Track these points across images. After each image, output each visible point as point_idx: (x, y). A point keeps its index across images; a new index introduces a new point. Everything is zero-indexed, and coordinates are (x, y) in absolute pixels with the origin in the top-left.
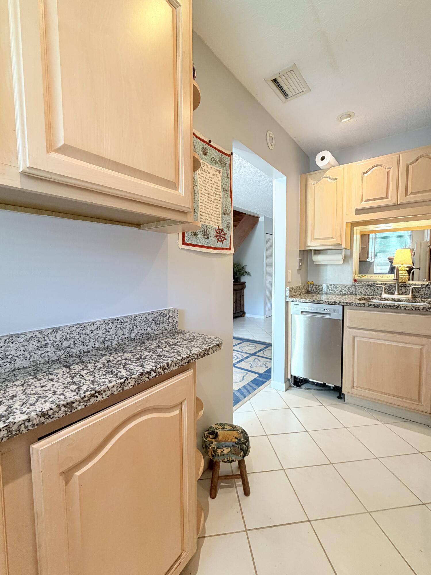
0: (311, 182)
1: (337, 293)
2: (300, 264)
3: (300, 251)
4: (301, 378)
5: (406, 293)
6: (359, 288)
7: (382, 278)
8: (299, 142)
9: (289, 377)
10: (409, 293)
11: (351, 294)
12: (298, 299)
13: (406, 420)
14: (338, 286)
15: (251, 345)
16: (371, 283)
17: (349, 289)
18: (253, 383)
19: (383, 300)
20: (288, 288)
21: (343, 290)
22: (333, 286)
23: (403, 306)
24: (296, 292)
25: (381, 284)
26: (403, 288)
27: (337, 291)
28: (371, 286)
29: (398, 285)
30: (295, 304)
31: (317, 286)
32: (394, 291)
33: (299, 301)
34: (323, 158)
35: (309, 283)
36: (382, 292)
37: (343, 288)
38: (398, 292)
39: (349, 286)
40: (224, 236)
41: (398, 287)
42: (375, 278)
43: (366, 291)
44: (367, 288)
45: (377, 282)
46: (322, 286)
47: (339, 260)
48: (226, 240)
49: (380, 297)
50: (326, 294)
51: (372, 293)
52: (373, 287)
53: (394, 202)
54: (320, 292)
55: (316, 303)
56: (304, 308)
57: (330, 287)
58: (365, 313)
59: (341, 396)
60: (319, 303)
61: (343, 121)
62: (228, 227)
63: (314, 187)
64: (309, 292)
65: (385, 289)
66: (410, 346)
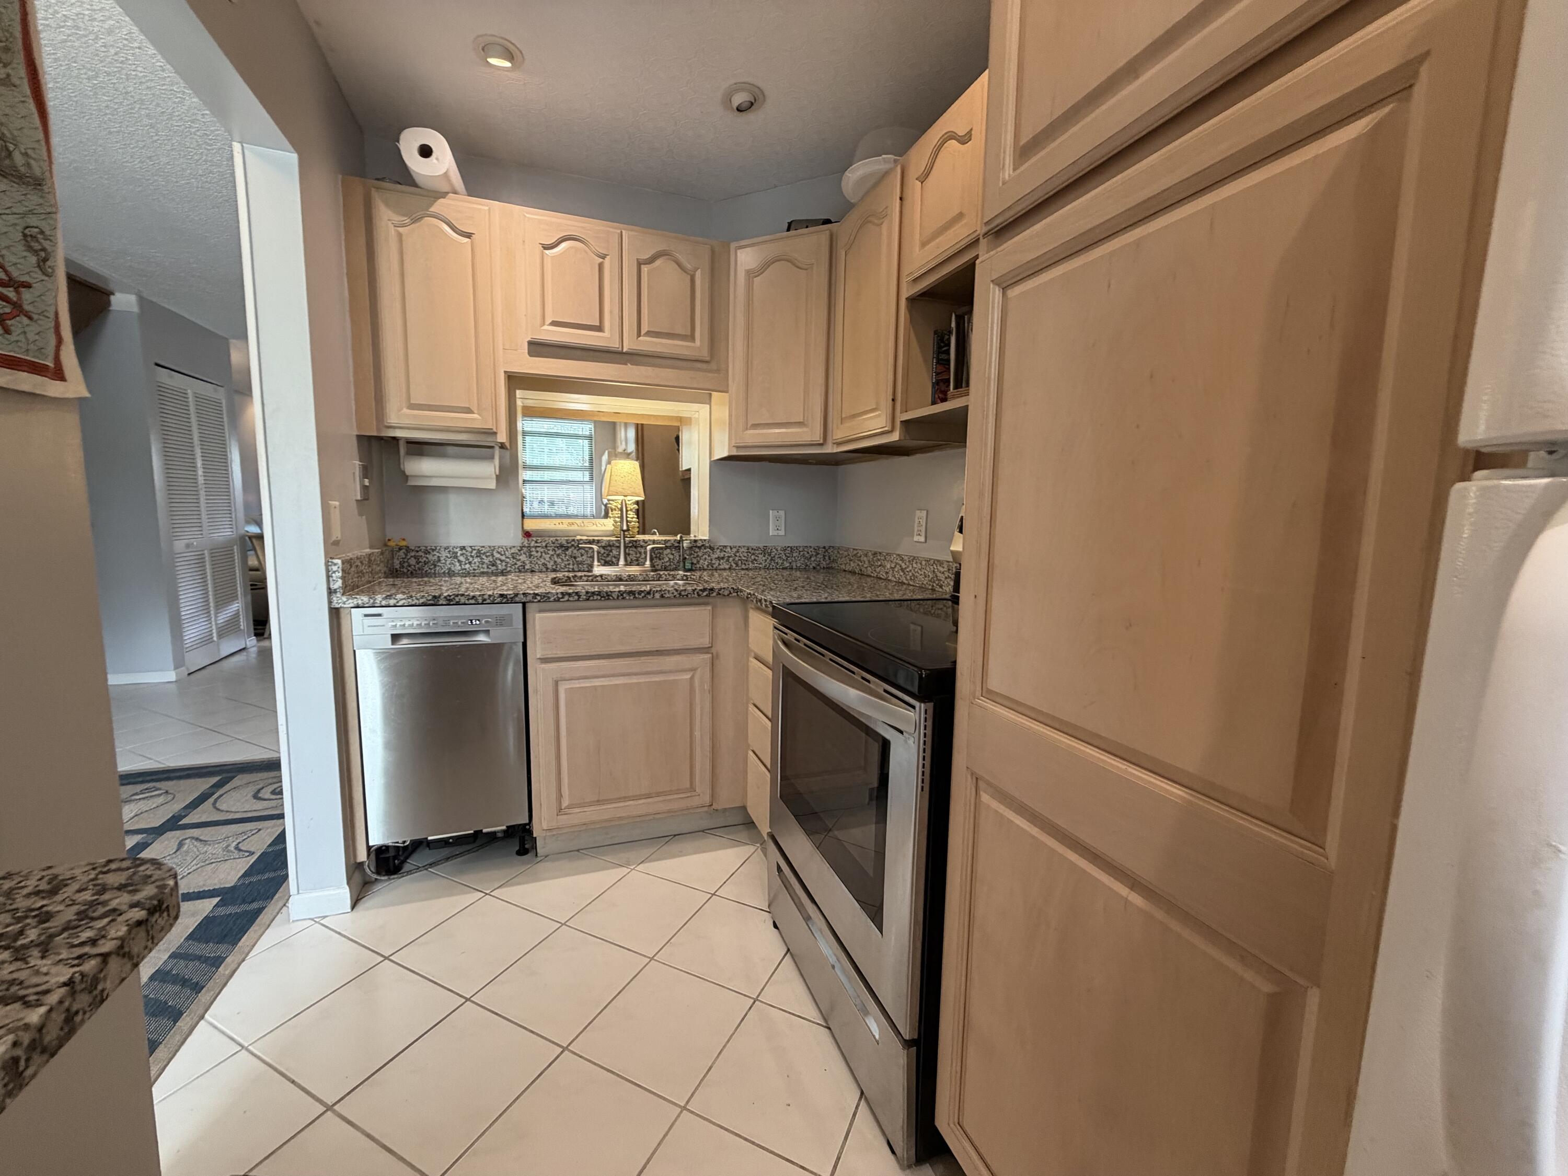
0: (386, 218)
1: (482, 570)
2: (361, 482)
3: (359, 437)
4: (404, 842)
5: (637, 560)
6: (539, 554)
7: (588, 528)
9: (362, 856)
10: (646, 561)
11: (520, 571)
12: (379, 598)
13: (667, 839)
14: (484, 550)
15: (142, 792)
16: (567, 542)
17: (513, 558)
18: (199, 940)
19: (597, 581)
20: (335, 561)
21: (498, 562)
22: (470, 549)
23: (657, 591)
24: (361, 574)
25: (590, 542)
26: (634, 550)
27: (483, 563)
28: (567, 549)
29: (625, 542)
30: (366, 615)
31: (420, 554)
32: (615, 557)
33: (384, 603)
34: (426, 152)
35: (392, 544)
36: (593, 561)
37: (498, 556)
38: (626, 560)
39: (513, 551)
41: (625, 547)
42: (570, 528)
43: (555, 562)
44: (558, 552)
45: (579, 537)
46: (435, 553)
47: (489, 478)
48: (30, 318)
49: (590, 574)
50: (451, 573)
51: (569, 564)
52: (570, 550)
53: (615, 344)
54: (433, 571)
55: (444, 603)
56: (404, 625)
57: (462, 555)
58: (578, 615)
59: (527, 846)
60: (454, 602)
61: (490, 60)
62: (36, 251)
63: (400, 235)
64: (393, 573)
65: (598, 553)
66: (672, 677)
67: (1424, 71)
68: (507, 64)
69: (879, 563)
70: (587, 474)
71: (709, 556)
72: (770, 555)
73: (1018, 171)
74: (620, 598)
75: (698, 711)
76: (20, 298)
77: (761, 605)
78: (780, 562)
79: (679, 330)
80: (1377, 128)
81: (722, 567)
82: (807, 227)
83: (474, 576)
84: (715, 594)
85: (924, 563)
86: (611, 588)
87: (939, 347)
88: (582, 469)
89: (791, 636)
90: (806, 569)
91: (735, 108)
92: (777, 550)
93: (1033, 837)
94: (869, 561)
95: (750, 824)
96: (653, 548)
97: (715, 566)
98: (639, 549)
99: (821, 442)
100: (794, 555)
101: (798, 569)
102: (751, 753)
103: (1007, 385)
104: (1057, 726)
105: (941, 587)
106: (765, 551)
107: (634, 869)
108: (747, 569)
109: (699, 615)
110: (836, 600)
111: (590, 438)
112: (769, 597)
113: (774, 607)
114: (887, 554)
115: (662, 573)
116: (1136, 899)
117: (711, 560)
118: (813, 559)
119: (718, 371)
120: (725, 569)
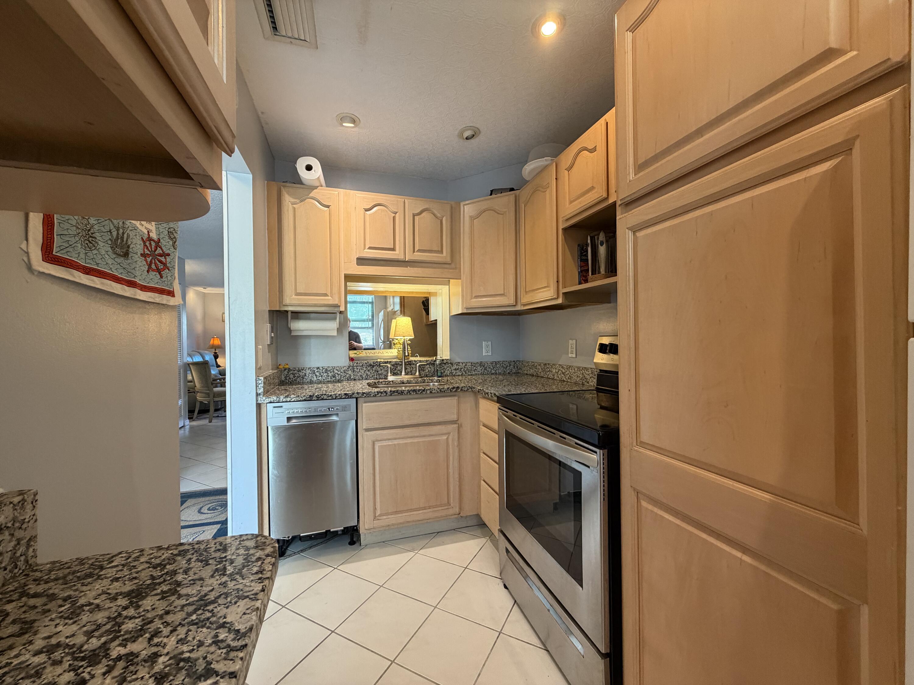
0: (288, 200)
1: (328, 380)
2: (271, 335)
3: (270, 312)
5: (411, 372)
6: (359, 370)
7: (382, 355)
8: (267, 124)
10: (416, 372)
11: (348, 380)
12: (282, 398)
13: (434, 534)
14: (329, 369)
16: (373, 363)
17: (345, 372)
19: (390, 384)
20: (261, 378)
21: (337, 375)
22: (321, 369)
23: (428, 389)
24: (271, 384)
25: (386, 363)
26: (409, 366)
27: (328, 376)
28: (373, 366)
29: (405, 362)
30: (274, 407)
31: (295, 372)
32: (399, 370)
33: (284, 400)
34: (309, 168)
35: (281, 367)
36: (388, 373)
37: (337, 372)
38: (405, 372)
39: (344, 369)
40: (163, 259)
41: (405, 365)
42: (374, 355)
43: (367, 374)
44: (368, 369)
45: (379, 360)
46: (303, 371)
47: (334, 330)
48: (169, 270)
49: (387, 380)
50: (311, 382)
51: (374, 375)
52: (375, 367)
53: (401, 257)
54: (302, 381)
55: (316, 399)
56: (294, 412)
57: (317, 372)
58: (386, 404)
59: (354, 539)
60: (321, 399)
61: (344, 124)
62: (172, 239)
63: (294, 209)
64: (282, 383)
65: (390, 368)
66: (437, 438)
67: (857, 143)
68: (352, 125)
69: (548, 370)
70: (370, 323)
71: (450, 368)
72: (484, 367)
73: (637, 176)
74: (408, 394)
75: (451, 458)
76: (166, 261)
77: (488, 396)
78: (490, 370)
79: (435, 249)
80: (836, 167)
81: (457, 374)
82: (501, 193)
83: (324, 383)
84: (459, 390)
85: (576, 369)
86: (403, 388)
87: (581, 253)
88: (367, 320)
89: (511, 413)
90: (504, 374)
91: (465, 138)
92: (488, 364)
93: (678, 525)
94: (542, 369)
95: (482, 525)
96: (420, 365)
97: (453, 374)
98: (412, 365)
99: (514, 304)
100: (497, 366)
101: (500, 374)
102: (483, 482)
103: (640, 279)
104: (687, 461)
105: (588, 383)
106: (481, 364)
107: (417, 553)
108: (471, 375)
109: (450, 402)
110: (531, 392)
111: (372, 303)
112: (492, 391)
113: (498, 397)
114: (553, 364)
115: (425, 378)
116: (747, 559)
117: (452, 370)
118: (508, 368)
119: (456, 268)
120: (459, 375)
